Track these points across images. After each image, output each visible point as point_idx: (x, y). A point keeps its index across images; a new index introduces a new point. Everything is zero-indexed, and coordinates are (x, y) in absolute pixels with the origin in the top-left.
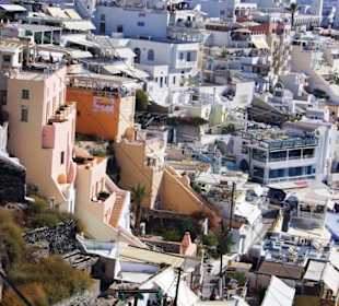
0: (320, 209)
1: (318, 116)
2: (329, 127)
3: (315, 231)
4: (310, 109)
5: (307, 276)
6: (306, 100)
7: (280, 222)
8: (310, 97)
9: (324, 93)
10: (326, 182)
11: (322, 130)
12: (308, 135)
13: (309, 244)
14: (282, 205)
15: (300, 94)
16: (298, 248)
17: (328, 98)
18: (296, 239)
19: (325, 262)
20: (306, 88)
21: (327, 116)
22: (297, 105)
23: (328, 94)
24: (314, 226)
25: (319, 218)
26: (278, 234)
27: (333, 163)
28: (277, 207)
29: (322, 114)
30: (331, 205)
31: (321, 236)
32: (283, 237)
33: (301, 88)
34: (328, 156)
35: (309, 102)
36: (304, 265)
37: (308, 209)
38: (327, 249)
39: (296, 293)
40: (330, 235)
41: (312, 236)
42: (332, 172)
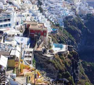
0: (13, 36)
1: (11, 9)
2: (14, 12)
3: (12, 42)
4: (8, 8)
5: (11, 54)
6: (7, 5)
7: (2, 40)
8: (8, 4)
9: (12, 3)
10: (14, 28)
11: (12, 13)
12: (8, 15)
13: (11, 45)
14: (3, 35)
15: (5, 3)
16: (8, 47)
17: (13, 4)
18: (7, 44)
19: (15, 50)
20: (7, 2)
21: (13, 10)
22: (4, 6)
23: (13, 3)
24: (12, 40)
25: (13, 38)
26: (2, 43)
27: (16, 23)
28: (1, 36)
29: (12, 9)
30: (16, 34)
31: (14, 43)
32: (3, 44)
33: (5, 2)
34: (14, 21)
35: (8, 6)
36: (10, 51)
37: (10, 36)
38: (16, 46)
39: (8, 59)
40: (16, 42)
41: (11, 43)
42: (16, 25)
